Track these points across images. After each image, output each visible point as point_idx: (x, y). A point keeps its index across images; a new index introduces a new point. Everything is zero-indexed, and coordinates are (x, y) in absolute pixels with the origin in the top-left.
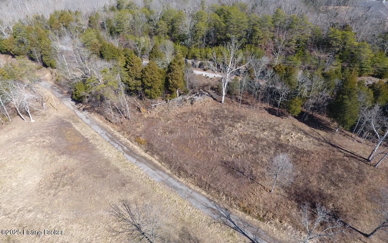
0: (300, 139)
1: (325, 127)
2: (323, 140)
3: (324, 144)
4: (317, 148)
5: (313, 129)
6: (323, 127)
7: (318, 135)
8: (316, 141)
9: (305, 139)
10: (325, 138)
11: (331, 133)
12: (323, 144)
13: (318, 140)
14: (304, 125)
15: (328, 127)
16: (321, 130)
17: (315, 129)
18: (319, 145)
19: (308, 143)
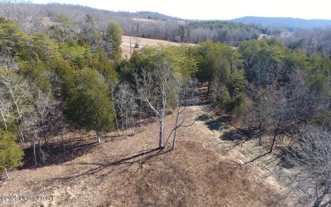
0: (66, 200)
1: (81, 146)
2: (98, 166)
3: (106, 171)
4: (104, 187)
5: (68, 162)
6: (79, 150)
7: (84, 166)
8: (92, 178)
9: (73, 192)
10: (97, 161)
11: (97, 149)
12: (103, 173)
13: (92, 174)
14: (47, 169)
15: (85, 145)
16: (80, 156)
17: (70, 160)
18: (102, 181)
19: (84, 193)
